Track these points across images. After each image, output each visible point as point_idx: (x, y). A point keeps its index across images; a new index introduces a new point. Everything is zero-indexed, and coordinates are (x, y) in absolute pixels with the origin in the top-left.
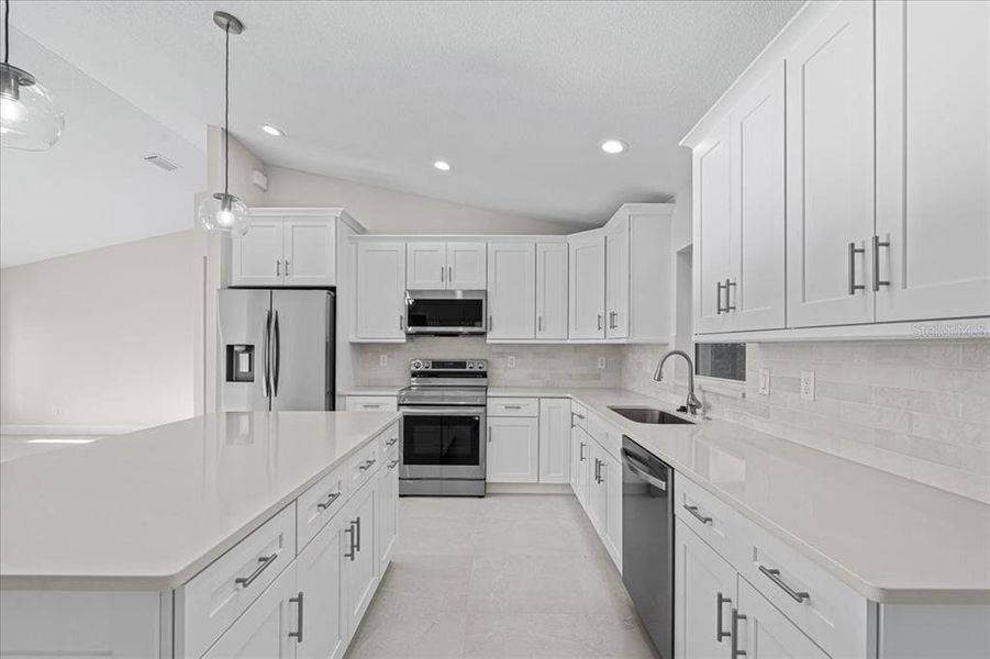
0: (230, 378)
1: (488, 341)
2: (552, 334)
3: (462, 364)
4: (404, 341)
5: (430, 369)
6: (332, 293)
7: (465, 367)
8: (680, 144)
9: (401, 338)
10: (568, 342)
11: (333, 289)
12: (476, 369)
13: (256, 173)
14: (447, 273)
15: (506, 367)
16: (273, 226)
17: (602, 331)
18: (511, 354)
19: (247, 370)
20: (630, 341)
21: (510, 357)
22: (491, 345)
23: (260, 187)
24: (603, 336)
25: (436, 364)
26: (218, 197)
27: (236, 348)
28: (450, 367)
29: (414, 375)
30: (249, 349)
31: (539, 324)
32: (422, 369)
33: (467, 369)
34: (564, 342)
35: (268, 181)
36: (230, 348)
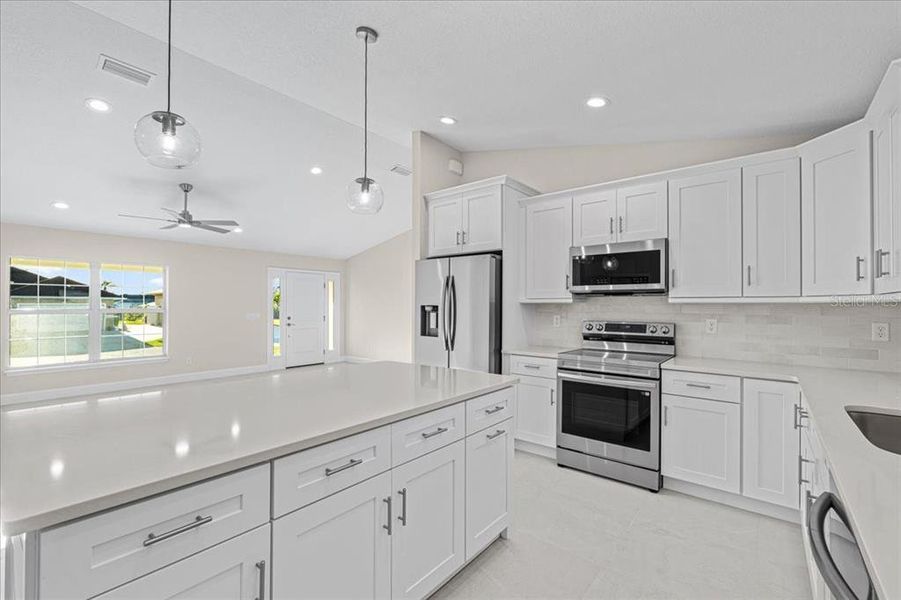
0: (424, 333)
1: (670, 301)
2: (772, 291)
3: (642, 328)
4: (572, 301)
5: (603, 332)
6: (498, 257)
7: (645, 332)
9: (568, 297)
10: (801, 300)
11: (500, 253)
12: (659, 334)
13: (452, 162)
14: (617, 224)
15: (703, 333)
16: (455, 203)
18: (712, 316)
19: (435, 327)
21: (708, 321)
22: (676, 305)
23: (456, 173)
24: (869, 291)
25: (609, 327)
26: (358, 181)
27: (427, 309)
28: (626, 331)
29: (586, 338)
30: (435, 308)
31: (747, 276)
32: (595, 331)
33: (648, 334)
34: (795, 300)
35: (463, 167)
36: (423, 307)
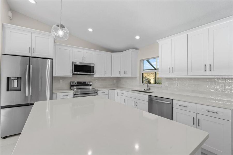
0: (8, 90)
2: (108, 75)
3: (85, 82)
4: (72, 76)
5: (76, 84)
8: (156, 41)
9: (70, 75)
10: (112, 77)
11: (52, 59)
12: (89, 84)
13: (10, 12)
14: (84, 58)
15: (95, 83)
16: (27, 34)
17: (120, 75)
18: (97, 80)
19: (17, 87)
20: (132, 77)
22: (95, 77)
24: (120, 76)
25: (78, 83)
27: (10, 78)
28: (82, 83)
29: (71, 86)
31: (106, 72)
32: (74, 84)
33: (87, 84)
36: (8, 78)
